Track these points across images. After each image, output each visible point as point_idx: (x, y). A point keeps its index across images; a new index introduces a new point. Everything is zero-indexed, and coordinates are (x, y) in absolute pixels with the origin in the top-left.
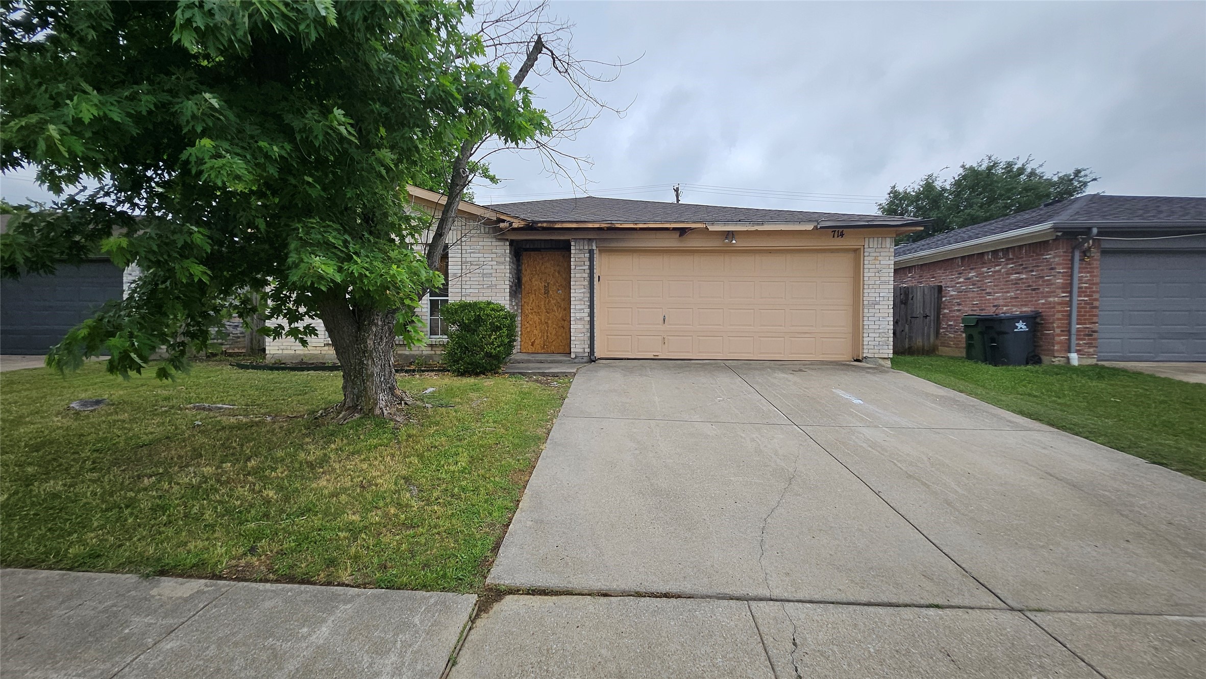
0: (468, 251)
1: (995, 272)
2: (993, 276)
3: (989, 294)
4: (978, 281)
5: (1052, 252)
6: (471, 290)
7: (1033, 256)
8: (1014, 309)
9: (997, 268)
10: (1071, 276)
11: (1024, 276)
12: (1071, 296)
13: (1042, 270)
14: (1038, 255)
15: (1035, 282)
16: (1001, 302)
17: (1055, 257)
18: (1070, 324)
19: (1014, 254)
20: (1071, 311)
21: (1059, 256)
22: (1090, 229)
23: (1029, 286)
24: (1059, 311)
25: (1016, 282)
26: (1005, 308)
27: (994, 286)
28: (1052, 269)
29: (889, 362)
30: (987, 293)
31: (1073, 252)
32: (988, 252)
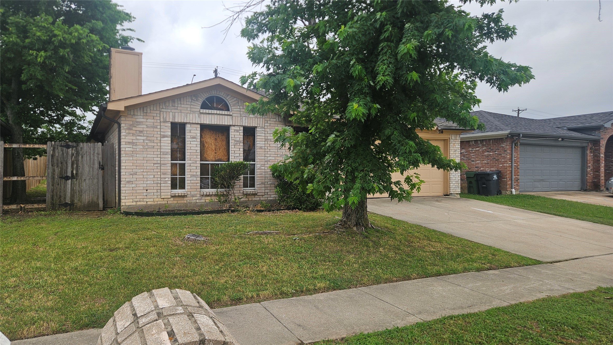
0: (269, 132)
1: (476, 151)
2: (476, 153)
3: (473, 161)
4: (467, 154)
5: (505, 143)
6: (271, 158)
7: (495, 144)
8: (487, 169)
9: (477, 149)
10: (512, 154)
11: (492, 154)
12: (512, 164)
13: (500, 151)
14: (498, 144)
15: (497, 156)
16: (480, 165)
17: (506, 145)
18: (512, 176)
19: (486, 143)
20: (512, 170)
21: (508, 145)
22: (519, 134)
23: (494, 158)
24: (508, 170)
25: (488, 156)
26: (482, 168)
27: (476, 157)
28: (505, 151)
29: (459, 196)
30: (472, 161)
31: (512, 144)
32: (472, 141)
